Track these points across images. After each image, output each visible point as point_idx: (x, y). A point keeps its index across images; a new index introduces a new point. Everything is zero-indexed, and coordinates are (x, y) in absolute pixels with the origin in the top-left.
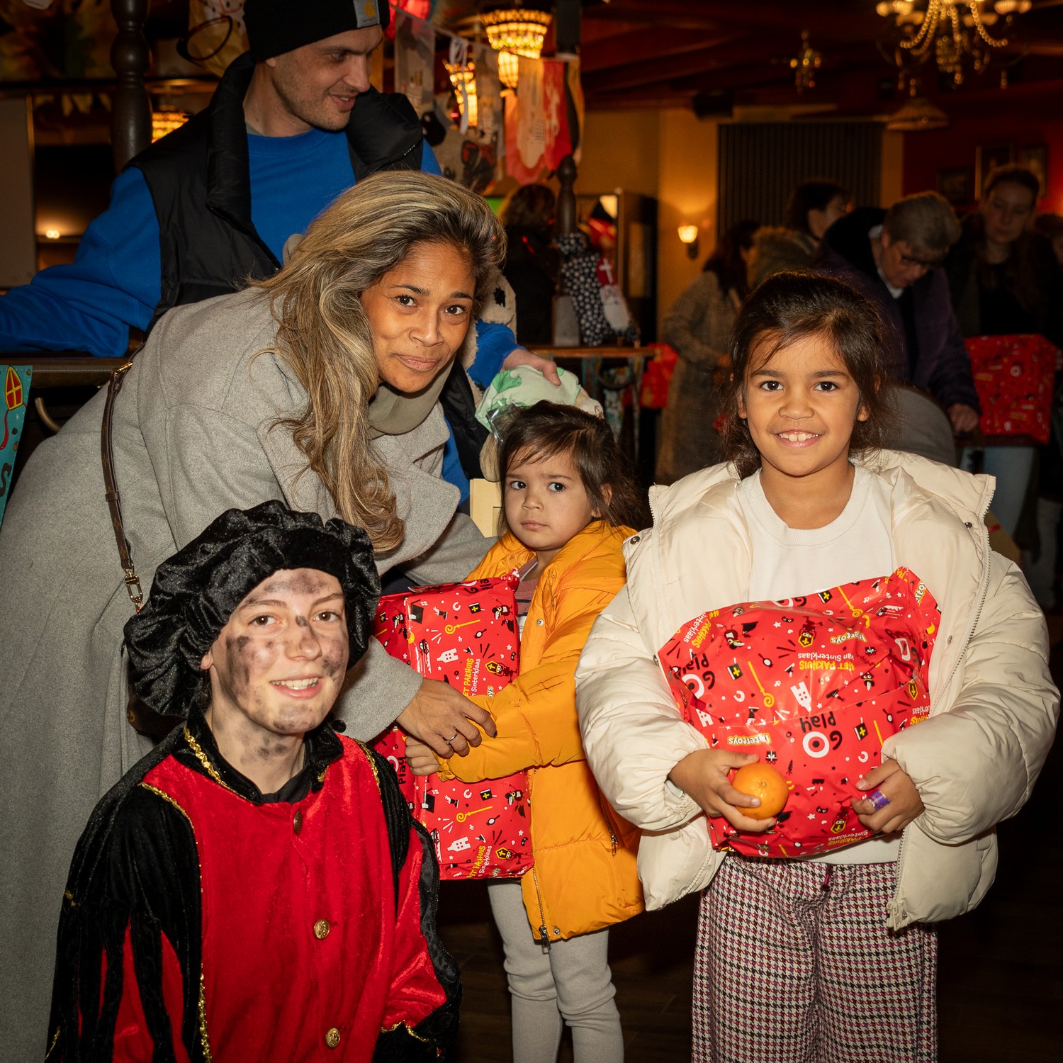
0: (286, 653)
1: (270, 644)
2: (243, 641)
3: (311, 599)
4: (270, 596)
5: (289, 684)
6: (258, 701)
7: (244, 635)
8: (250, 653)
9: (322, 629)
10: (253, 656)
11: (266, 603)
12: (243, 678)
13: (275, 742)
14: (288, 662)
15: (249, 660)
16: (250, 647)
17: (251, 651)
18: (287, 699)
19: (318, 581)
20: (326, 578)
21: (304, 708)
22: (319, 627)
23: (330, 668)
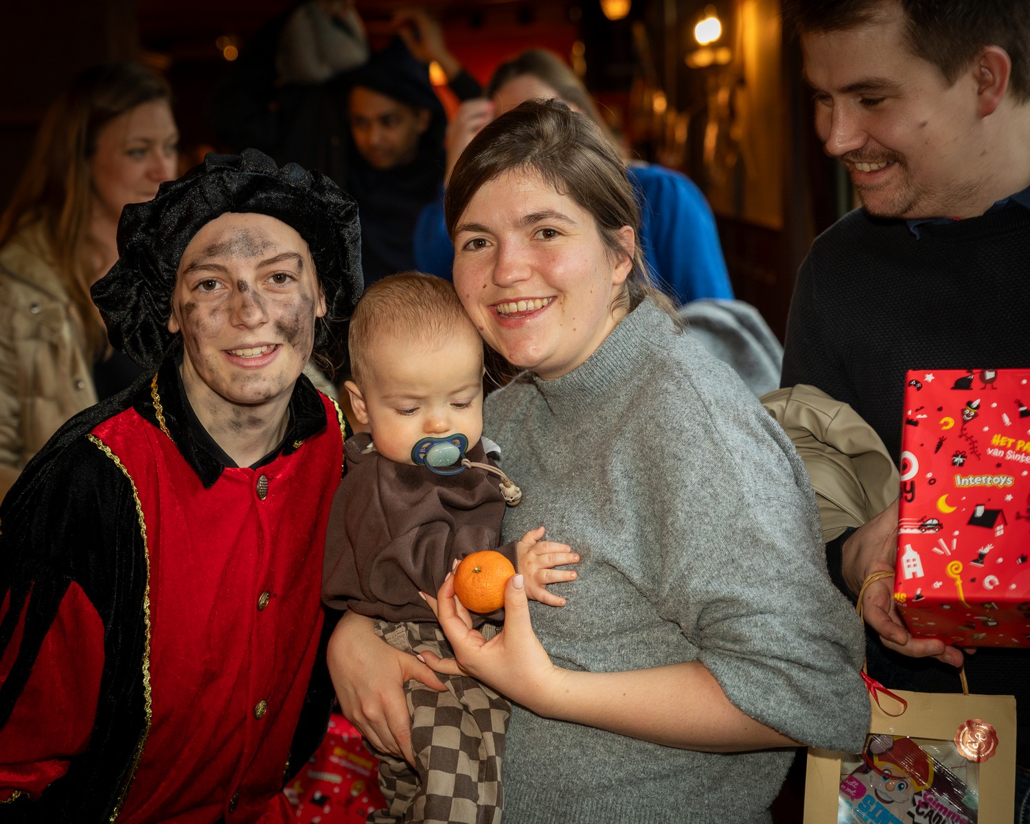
1: (214, 312)
2: (191, 307)
3: (255, 261)
4: (209, 261)
5: (240, 352)
6: (211, 370)
7: (191, 301)
9: (274, 291)
10: (197, 324)
11: (206, 267)
12: (194, 346)
13: (246, 414)
14: (234, 331)
15: (194, 328)
16: (194, 314)
17: (196, 320)
18: (237, 369)
19: (260, 242)
20: (273, 237)
21: (257, 377)
22: (269, 290)
23: (287, 332)
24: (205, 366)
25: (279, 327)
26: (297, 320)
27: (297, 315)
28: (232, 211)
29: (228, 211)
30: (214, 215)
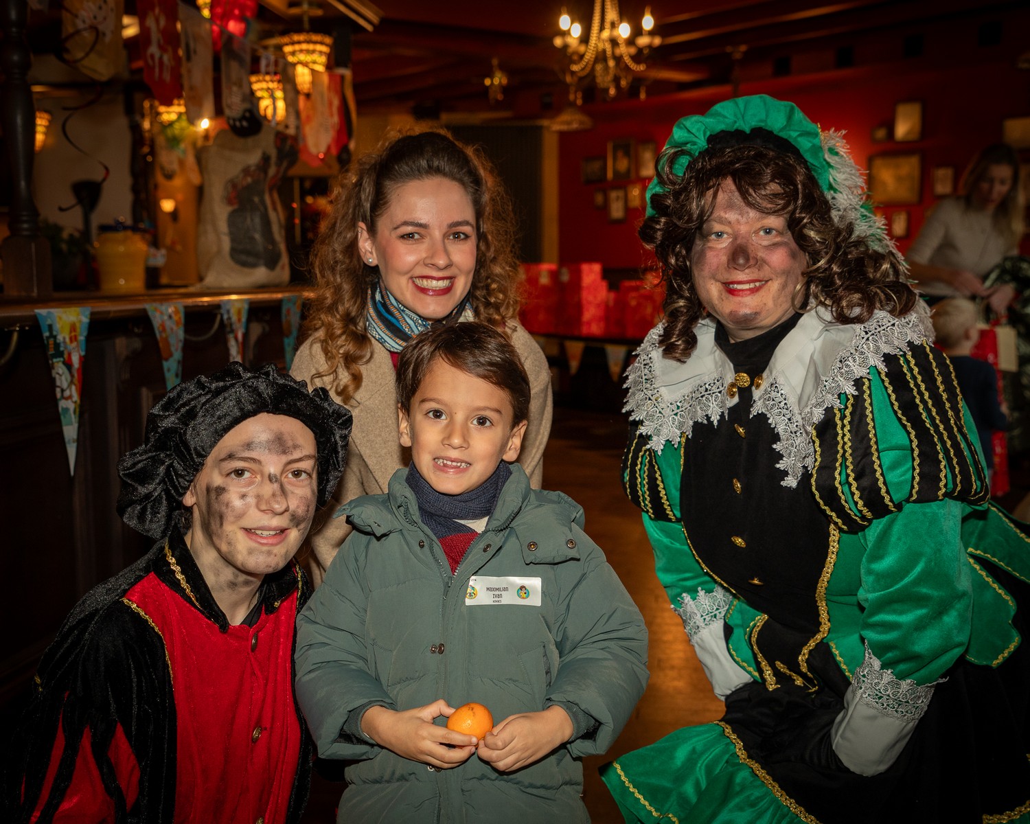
8: (225, 503)
9: (293, 485)
11: (242, 459)
13: (241, 578)
17: (226, 501)
18: (254, 545)
19: (292, 444)
20: (300, 441)
21: (269, 553)
22: (290, 483)
23: (296, 520)
24: (224, 540)
25: (293, 515)
26: (308, 511)
27: (308, 506)
28: (268, 412)
29: (264, 412)
30: (254, 413)
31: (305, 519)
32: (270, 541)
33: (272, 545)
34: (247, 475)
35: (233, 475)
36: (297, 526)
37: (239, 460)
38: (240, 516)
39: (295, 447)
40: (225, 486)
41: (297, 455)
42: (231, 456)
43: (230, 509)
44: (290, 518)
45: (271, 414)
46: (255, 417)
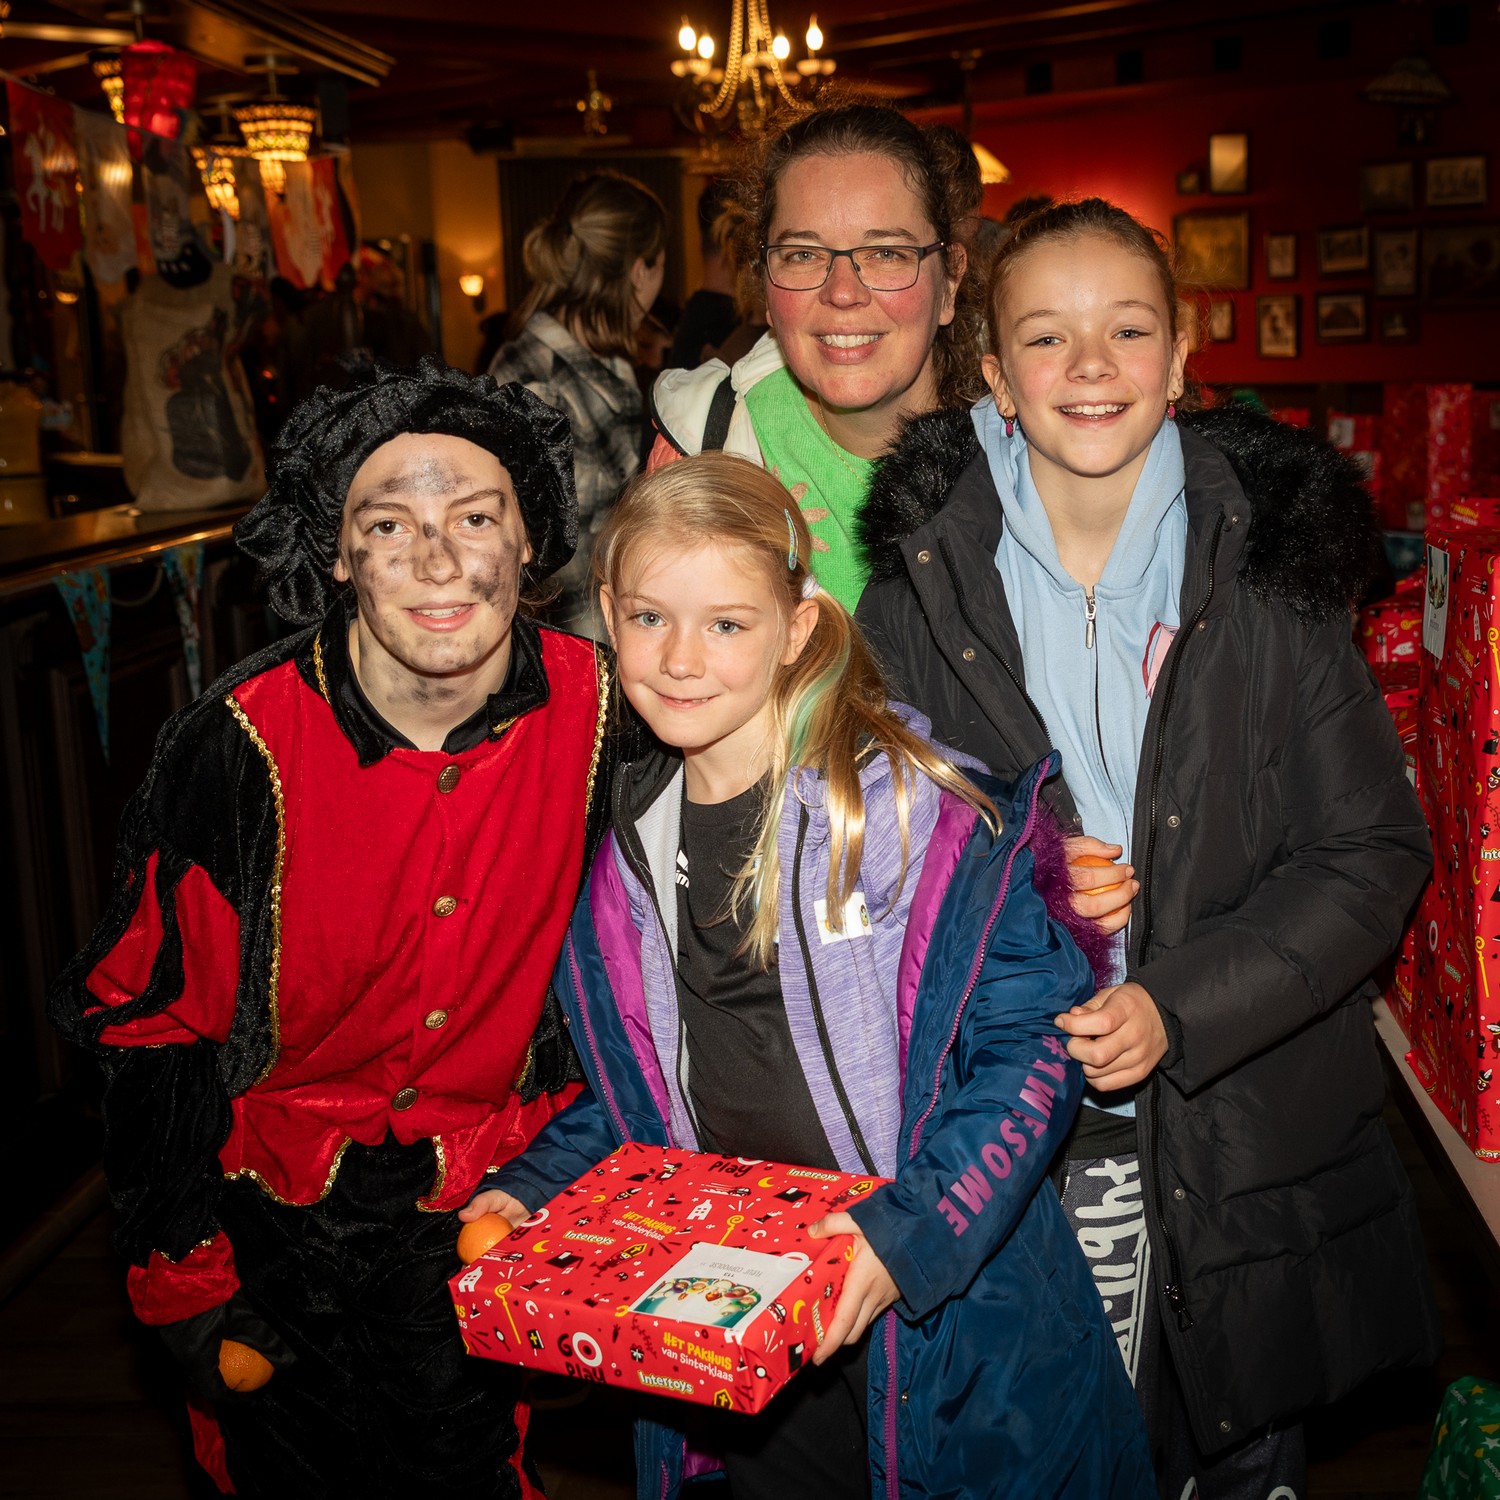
0: (415, 572)
2: (364, 554)
6: (390, 630)
8: (369, 573)
9: (469, 537)
11: (383, 506)
13: (433, 685)
14: (419, 585)
17: (370, 570)
18: (423, 632)
19: (452, 476)
20: (468, 470)
21: (448, 642)
22: (463, 536)
23: (484, 589)
24: (383, 627)
25: (475, 583)
26: (497, 574)
27: (497, 567)
28: (411, 431)
29: (405, 431)
30: (388, 436)
31: (496, 587)
32: (447, 626)
33: (449, 630)
34: (398, 528)
35: (377, 531)
36: (487, 600)
37: (376, 508)
38: (394, 591)
39: (459, 480)
40: (367, 549)
41: (464, 492)
42: (365, 505)
43: (376, 582)
44: (471, 587)
45: (416, 435)
46: (393, 441)
